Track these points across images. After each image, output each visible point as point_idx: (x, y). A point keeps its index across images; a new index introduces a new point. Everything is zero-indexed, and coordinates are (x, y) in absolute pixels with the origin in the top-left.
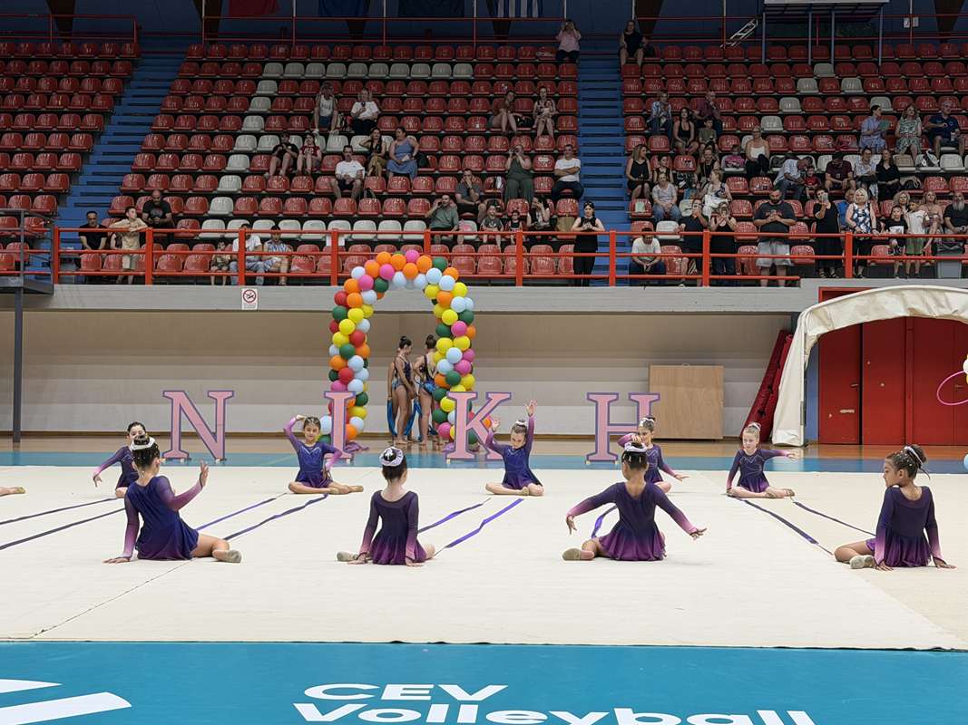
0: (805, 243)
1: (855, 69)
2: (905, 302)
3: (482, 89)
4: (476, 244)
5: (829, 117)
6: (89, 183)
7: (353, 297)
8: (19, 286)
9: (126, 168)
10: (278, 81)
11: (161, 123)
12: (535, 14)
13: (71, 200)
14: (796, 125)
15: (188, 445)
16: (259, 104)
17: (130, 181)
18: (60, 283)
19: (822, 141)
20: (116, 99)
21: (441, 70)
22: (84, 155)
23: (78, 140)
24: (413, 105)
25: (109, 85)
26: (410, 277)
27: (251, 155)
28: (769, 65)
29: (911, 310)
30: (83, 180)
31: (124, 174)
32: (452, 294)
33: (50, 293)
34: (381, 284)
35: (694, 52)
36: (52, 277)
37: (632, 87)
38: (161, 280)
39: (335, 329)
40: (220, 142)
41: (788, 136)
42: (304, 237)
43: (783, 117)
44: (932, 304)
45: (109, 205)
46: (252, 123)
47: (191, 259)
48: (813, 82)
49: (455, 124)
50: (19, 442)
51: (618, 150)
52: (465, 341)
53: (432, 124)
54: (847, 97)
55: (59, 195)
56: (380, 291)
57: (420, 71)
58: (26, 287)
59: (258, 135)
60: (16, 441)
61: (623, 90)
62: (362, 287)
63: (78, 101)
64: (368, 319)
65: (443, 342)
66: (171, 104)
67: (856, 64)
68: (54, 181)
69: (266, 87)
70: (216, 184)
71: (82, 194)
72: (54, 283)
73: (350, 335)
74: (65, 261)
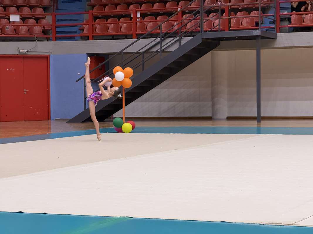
8: (258, 34)
18: (280, 33)
33: (276, 38)
36: (275, 29)
50: (260, 122)
58: (261, 35)
60: (259, 122)
72: (277, 32)
74: (282, 20)
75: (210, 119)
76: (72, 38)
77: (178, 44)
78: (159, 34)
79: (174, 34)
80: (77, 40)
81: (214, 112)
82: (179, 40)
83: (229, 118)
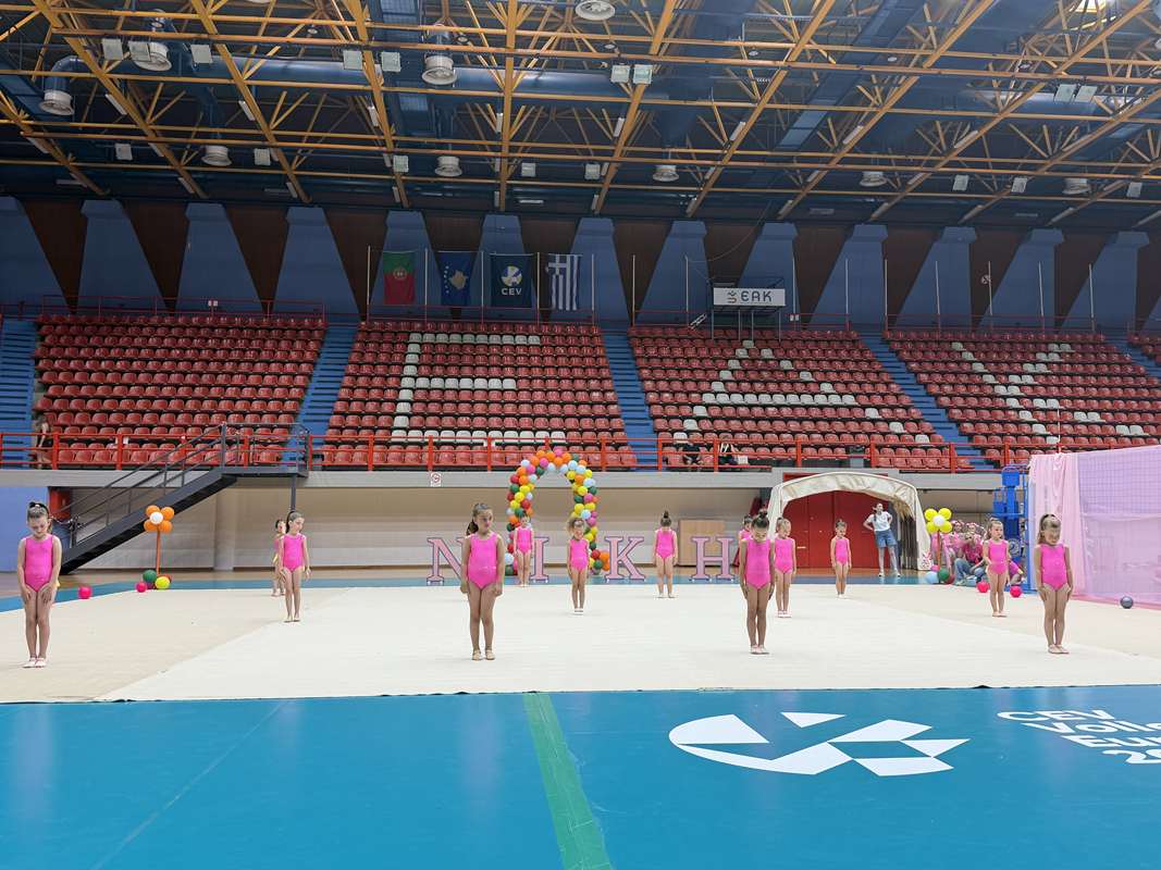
0: (763, 446)
1: (767, 343)
2: (838, 483)
3: (547, 351)
4: (568, 446)
5: (759, 371)
6: (310, 407)
7: (523, 478)
9: (334, 398)
10: (421, 344)
11: (351, 369)
12: (575, 308)
13: (300, 418)
14: (741, 376)
15: (445, 573)
16: (411, 358)
17: (339, 406)
18: (313, 471)
19: (758, 386)
20: (319, 354)
21: (520, 340)
22: (304, 389)
23: (299, 380)
24: (508, 360)
25: (312, 345)
26: (558, 466)
27: (414, 390)
28: (717, 340)
29: (843, 486)
30: (305, 405)
31: (334, 402)
32: (584, 477)
33: (306, 477)
34: (539, 471)
35: (671, 332)
36: (307, 467)
37: (639, 352)
38: (377, 468)
39: (511, 498)
40: (392, 382)
41: (738, 382)
42: (458, 441)
43: (732, 371)
44: (854, 483)
45: (328, 421)
46: (409, 370)
47: (392, 455)
48: (744, 350)
49: (536, 372)
51: (638, 389)
52: (592, 505)
53: (522, 372)
54: (766, 360)
55: (294, 414)
56: (539, 474)
57: (507, 339)
59: (415, 378)
61: (633, 353)
62: (528, 472)
63: (294, 355)
64: (531, 492)
65: (579, 506)
66: (354, 357)
67: (767, 341)
68: (289, 405)
69: (413, 348)
70: (395, 408)
71: (307, 414)
72: (309, 470)
73: (521, 503)
74: (315, 456)
75: (210, 570)
76: (19, 466)
77: (180, 479)
78: (164, 466)
79: (175, 467)
80: (26, 468)
81: (216, 563)
82: (183, 474)
83: (236, 569)
